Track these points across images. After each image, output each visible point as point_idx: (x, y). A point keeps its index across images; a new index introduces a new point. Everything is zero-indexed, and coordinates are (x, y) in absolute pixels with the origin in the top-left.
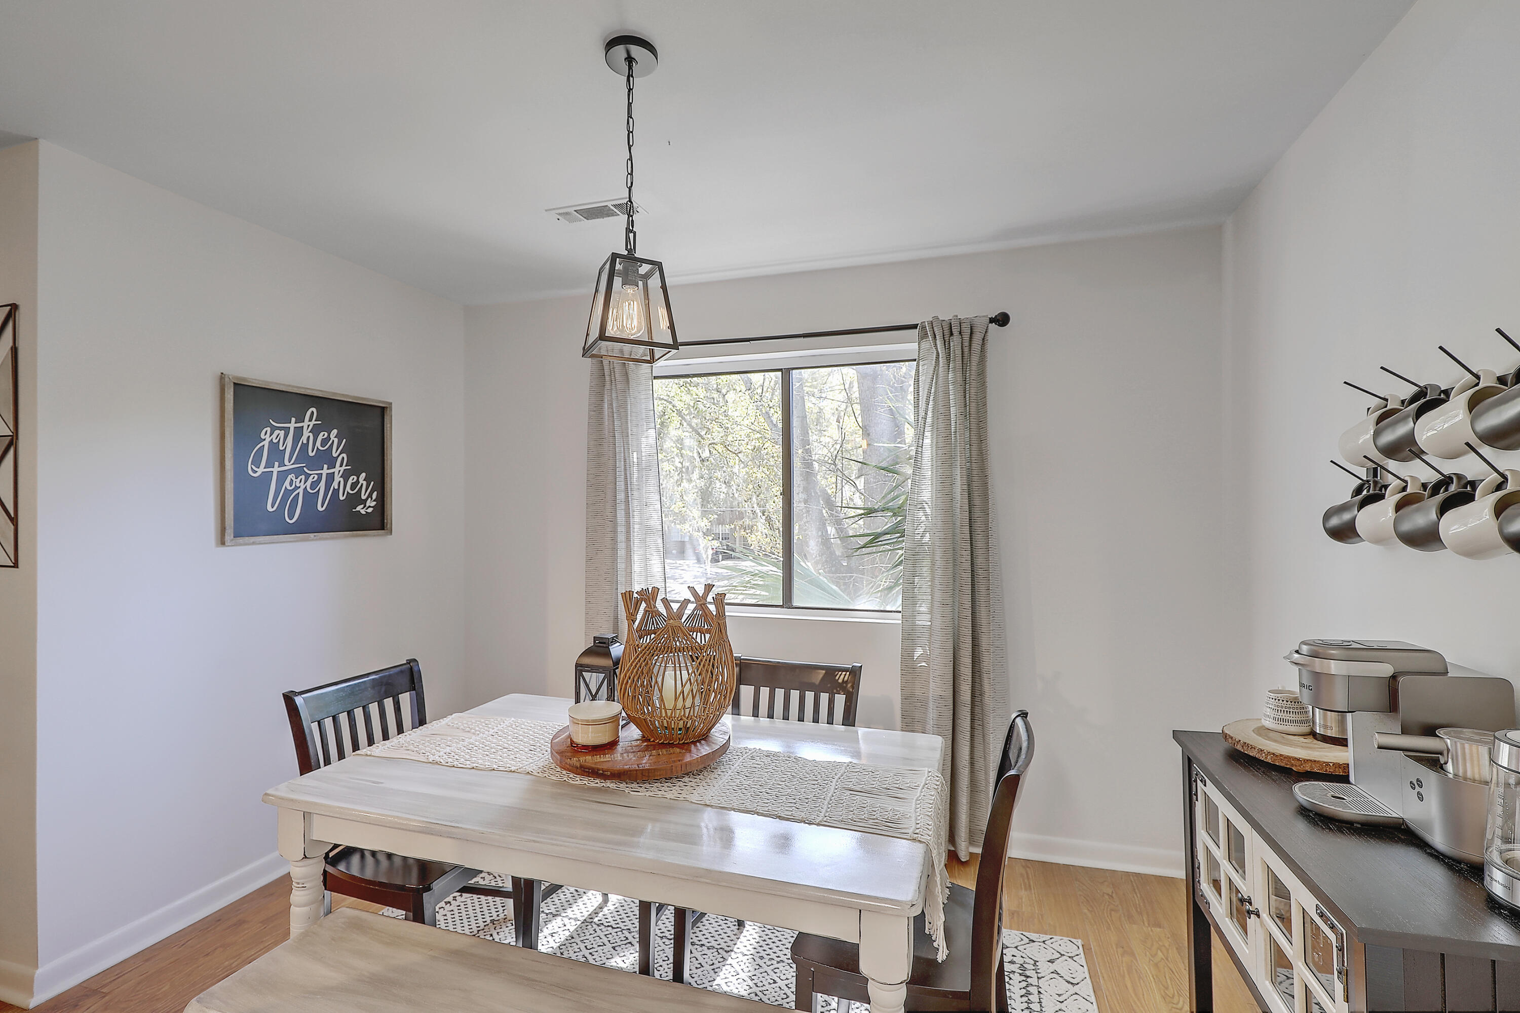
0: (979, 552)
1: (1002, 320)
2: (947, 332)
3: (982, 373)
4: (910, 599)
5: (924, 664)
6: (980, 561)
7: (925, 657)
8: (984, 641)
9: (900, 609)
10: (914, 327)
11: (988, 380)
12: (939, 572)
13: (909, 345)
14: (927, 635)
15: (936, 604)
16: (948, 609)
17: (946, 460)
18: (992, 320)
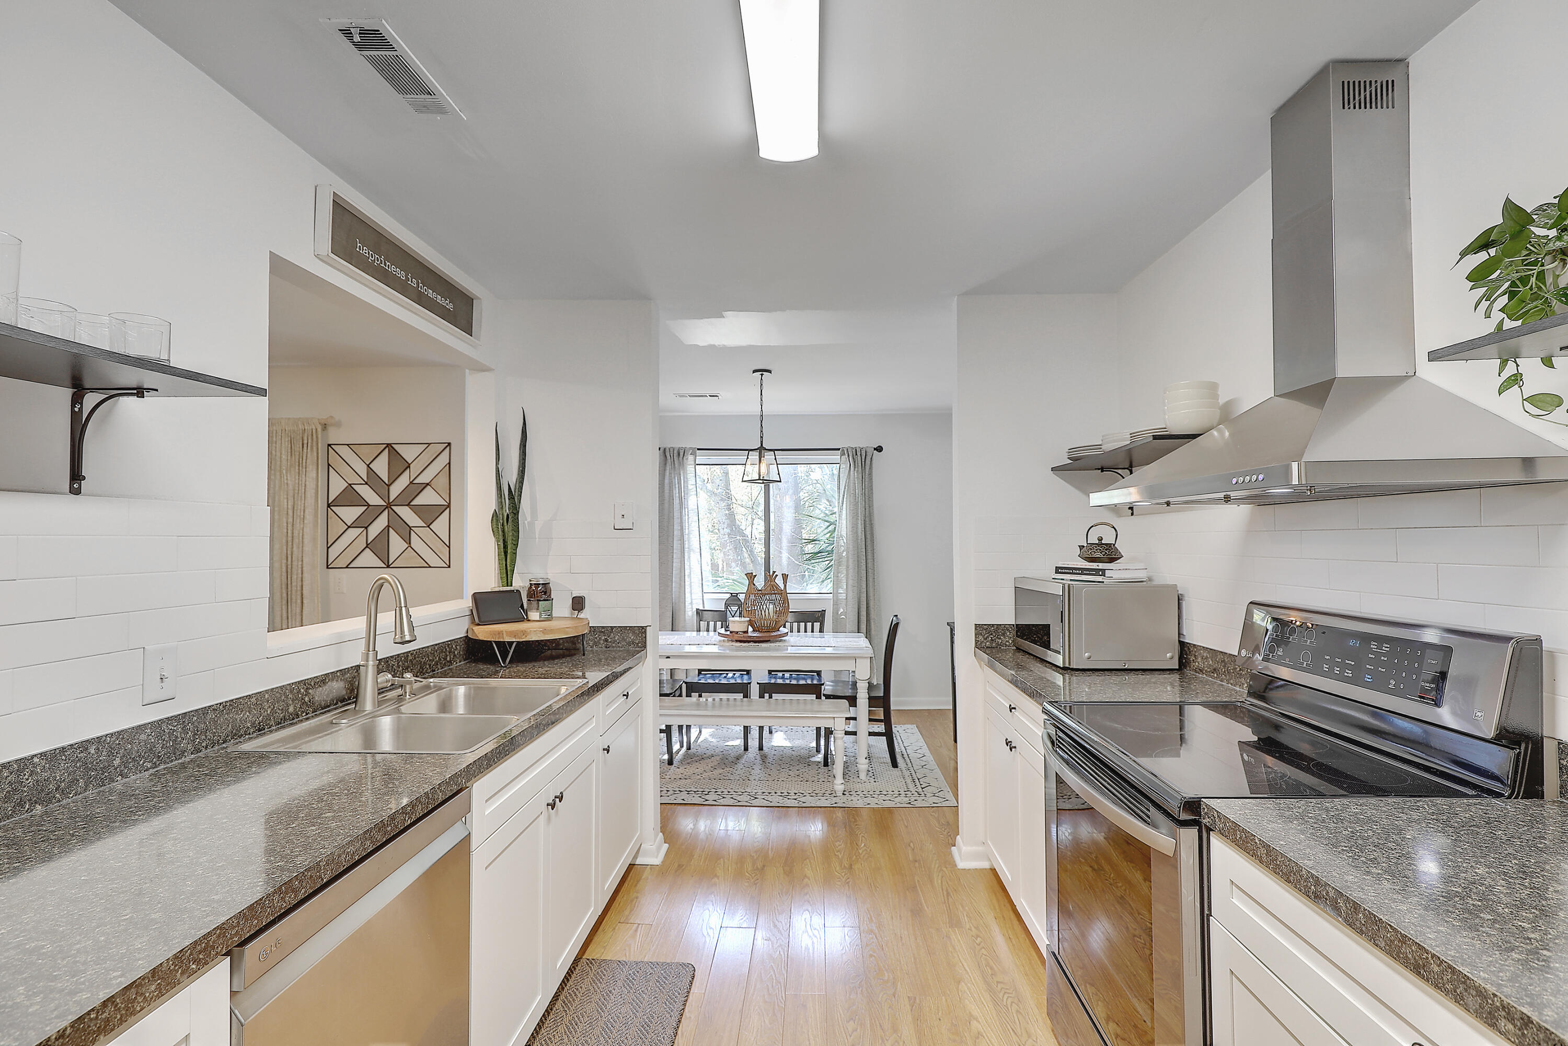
0: (870, 561)
1: (879, 449)
2: (854, 454)
3: (870, 474)
4: (836, 585)
5: (843, 617)
6: (870, 565)
7: (845, 613)
8: (872, 604)
9: (832, 592)
10: (839, 449)
11: (874, 478)
12: (851, 571)
13: (836, 457)
14: (844, 602)
15: (850, 587)
16: (856, 588)
17: (854, 515)
18: (875, 449)
